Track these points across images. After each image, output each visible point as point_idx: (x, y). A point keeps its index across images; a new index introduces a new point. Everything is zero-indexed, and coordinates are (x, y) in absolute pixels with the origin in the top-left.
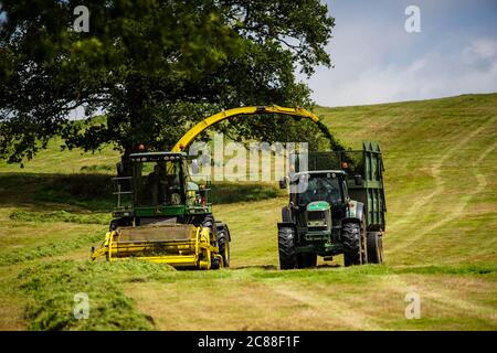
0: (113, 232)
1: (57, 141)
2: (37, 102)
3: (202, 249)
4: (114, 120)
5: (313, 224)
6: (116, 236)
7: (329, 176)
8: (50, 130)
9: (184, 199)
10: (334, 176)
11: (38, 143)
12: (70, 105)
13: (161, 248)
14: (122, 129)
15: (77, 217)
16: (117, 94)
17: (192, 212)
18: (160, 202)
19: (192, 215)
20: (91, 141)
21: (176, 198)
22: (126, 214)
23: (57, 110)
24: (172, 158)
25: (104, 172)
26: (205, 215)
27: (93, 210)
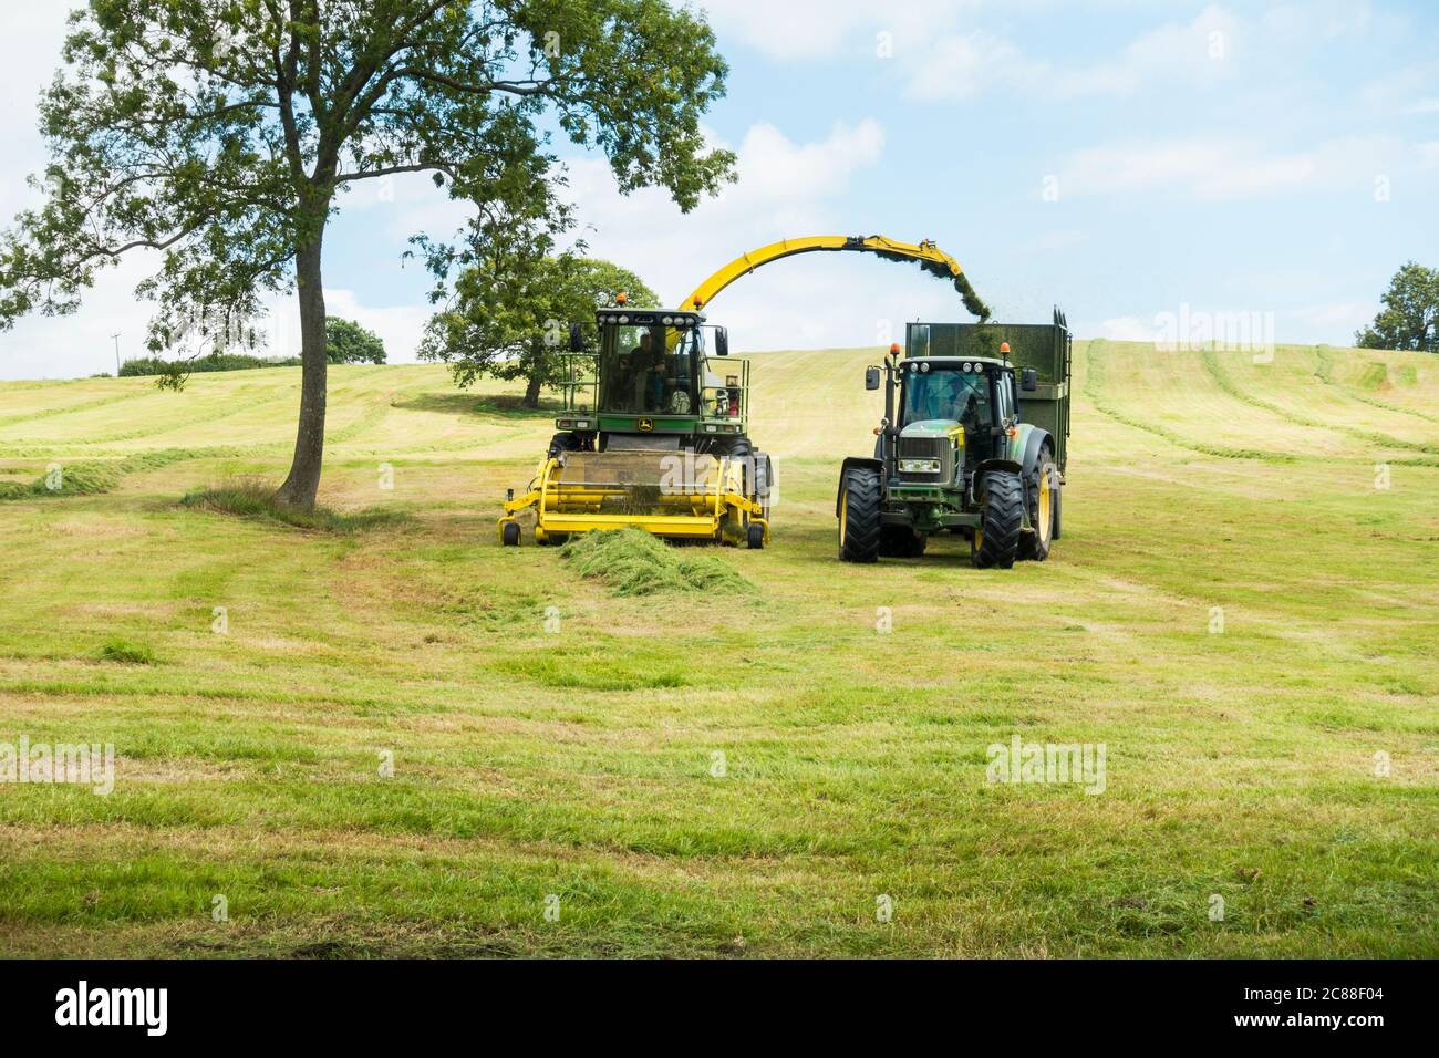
0: (553, 461)
1: (487, 374)
2: (476, 349)
3: (729, 506)
4: (524, 363)
5: (909, 466)
6: (558, 468)
7: (967, 368)
8: (484, 367)
9: (697, 402)
10: (979, 368)
11: (477, 375)
12: (496, 352)
13: (647, 499)
14: (529, 368)
15: (498, 421)
16: (526, 346)
17: (712, 429)
18: (649, 406)
19: (709, 437)
20: (509, 374)
21: (681, 401)
22: (583, 425)
23: (489, 355)
24: (679, 320)
25: (516, 395)
26: (736, 436)
27: (509, 417)
